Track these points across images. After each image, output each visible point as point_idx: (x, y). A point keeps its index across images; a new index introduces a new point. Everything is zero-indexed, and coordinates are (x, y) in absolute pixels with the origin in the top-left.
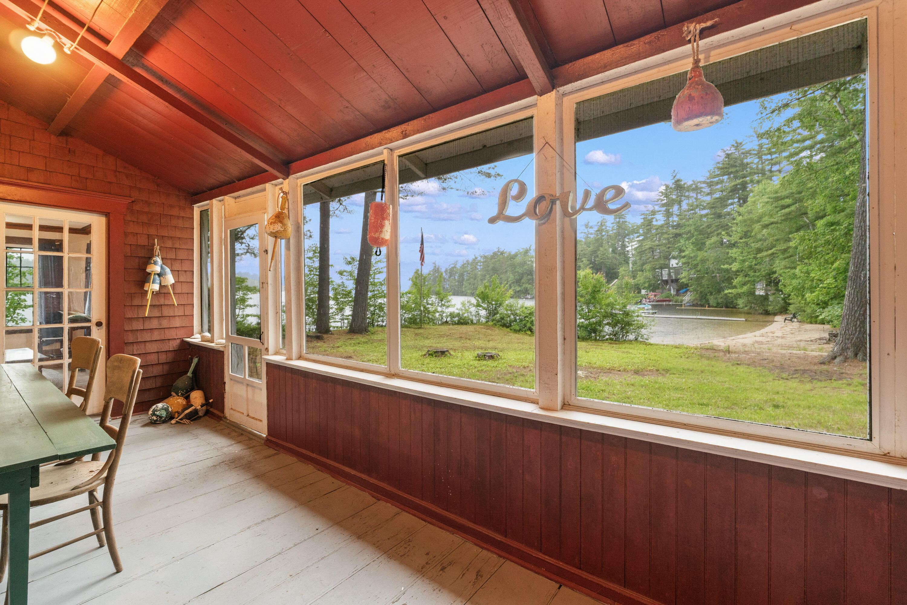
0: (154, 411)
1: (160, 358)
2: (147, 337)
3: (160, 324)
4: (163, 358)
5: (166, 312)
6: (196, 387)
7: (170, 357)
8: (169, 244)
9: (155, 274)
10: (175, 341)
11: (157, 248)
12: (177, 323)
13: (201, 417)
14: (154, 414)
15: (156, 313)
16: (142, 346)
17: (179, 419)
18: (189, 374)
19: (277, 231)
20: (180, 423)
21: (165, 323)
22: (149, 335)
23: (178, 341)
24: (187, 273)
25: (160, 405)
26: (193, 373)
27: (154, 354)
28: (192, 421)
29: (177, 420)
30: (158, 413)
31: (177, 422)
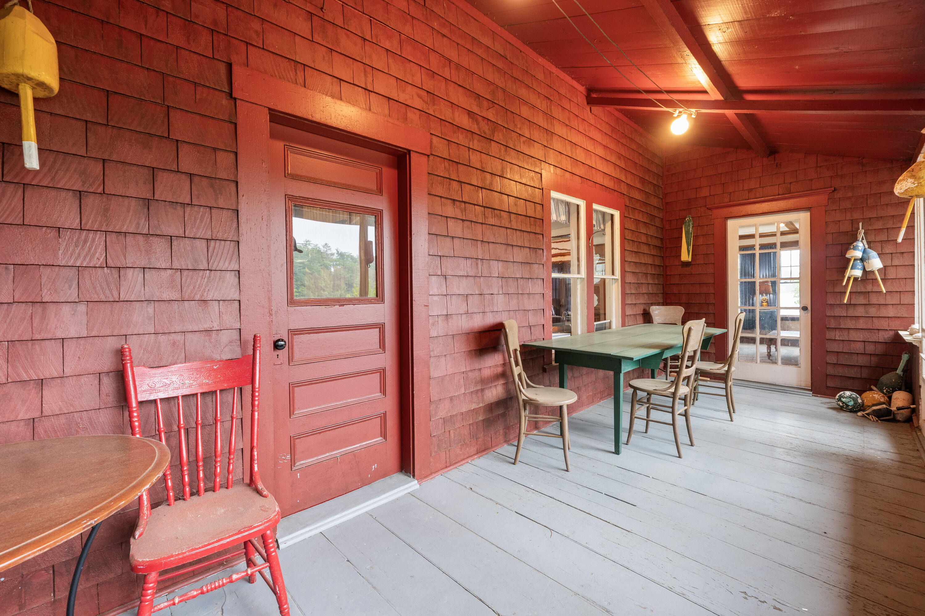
0: (841, 397)
1: (867, 348)
2: (850, 324)
3: (867, 313)
4: (870, 349)
5: (874, 299)
6: (903, 388)
7: (880, 349)
8: (878, 225)
9: (855, 260)
10: (887, 332)
11: (861, 233)
12: (891, 312)
13: (899, 421)
14: (839, 400)
15: (861, 300)
16: (845, 333)
17: (866, 414)
18: (899, 371)
19: (906, 190)
20: (866, 417)
21: (873, 311)
22: (853, 322)
23: (892, 333)
24: (905, 254)
25: (848, 393)
26: (904, 371)
27: (859, 343)
28: (880, 420)
29: (863, 413)
30: (843, 400)
31: (863, 416)
